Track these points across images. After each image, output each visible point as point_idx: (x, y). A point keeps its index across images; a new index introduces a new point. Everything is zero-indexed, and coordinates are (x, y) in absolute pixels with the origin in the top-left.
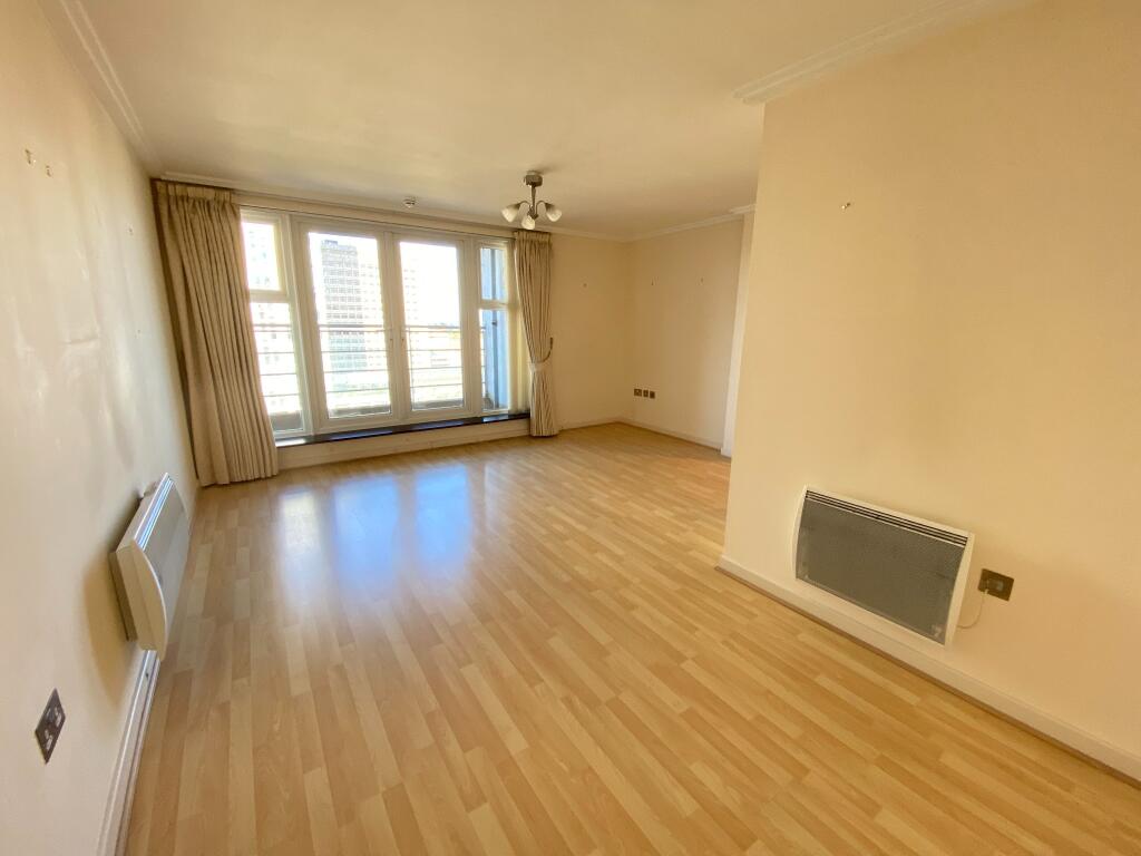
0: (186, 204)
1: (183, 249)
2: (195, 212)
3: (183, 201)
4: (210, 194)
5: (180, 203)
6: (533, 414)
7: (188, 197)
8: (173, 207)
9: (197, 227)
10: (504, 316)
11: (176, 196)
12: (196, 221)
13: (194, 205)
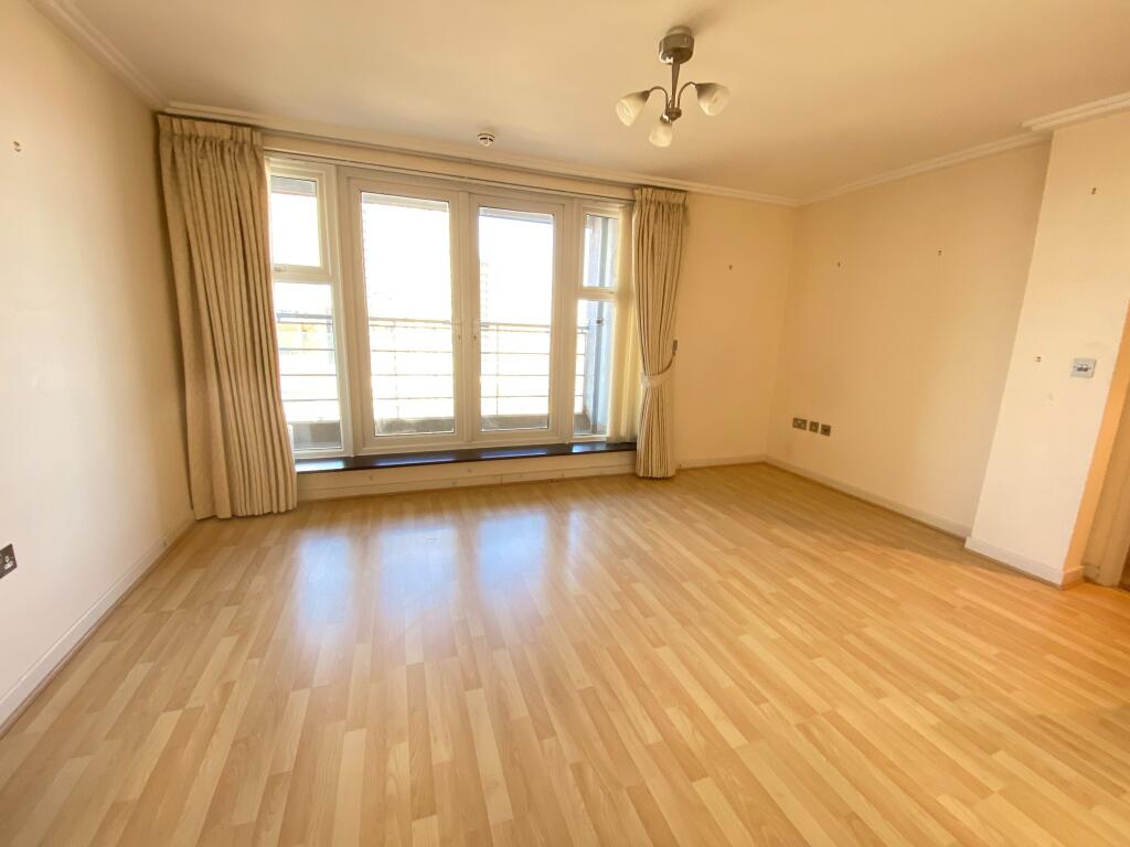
0: (193, 144)
1: (187, 206)
2: (204, 156)
3: (190, 139)
4: (225, 132)
5: (186, 143)
6: (641, 446)
7: (198, 137)
8: (178, 151)
9: (206, 175)
10: (611, 310)
11: (182, 136)
12: (205, 169)
13: (204, 145)
